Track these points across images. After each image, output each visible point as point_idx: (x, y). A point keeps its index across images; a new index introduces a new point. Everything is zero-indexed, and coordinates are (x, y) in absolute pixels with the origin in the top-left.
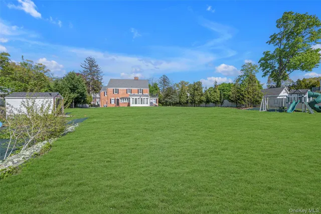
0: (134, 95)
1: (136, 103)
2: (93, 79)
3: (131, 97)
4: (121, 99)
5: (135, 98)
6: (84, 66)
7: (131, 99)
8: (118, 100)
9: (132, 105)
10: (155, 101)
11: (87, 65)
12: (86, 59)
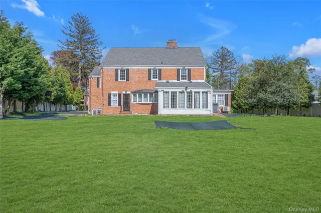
0: (168, 84)
1: (174, 106)
2: (85, 57)
3: (159, 89)
4: (135, 93)
5: (171, 90)
6: (68, 32)
7: (161, 95)
8: (127, 97)
9: (163, 111)
10: (223, 99)
11: (73, 29)
12: (73, 18)
